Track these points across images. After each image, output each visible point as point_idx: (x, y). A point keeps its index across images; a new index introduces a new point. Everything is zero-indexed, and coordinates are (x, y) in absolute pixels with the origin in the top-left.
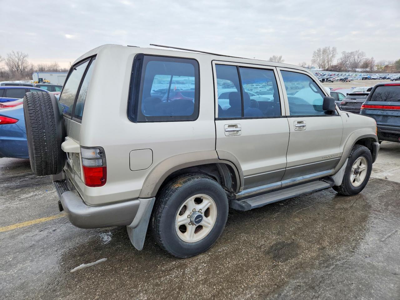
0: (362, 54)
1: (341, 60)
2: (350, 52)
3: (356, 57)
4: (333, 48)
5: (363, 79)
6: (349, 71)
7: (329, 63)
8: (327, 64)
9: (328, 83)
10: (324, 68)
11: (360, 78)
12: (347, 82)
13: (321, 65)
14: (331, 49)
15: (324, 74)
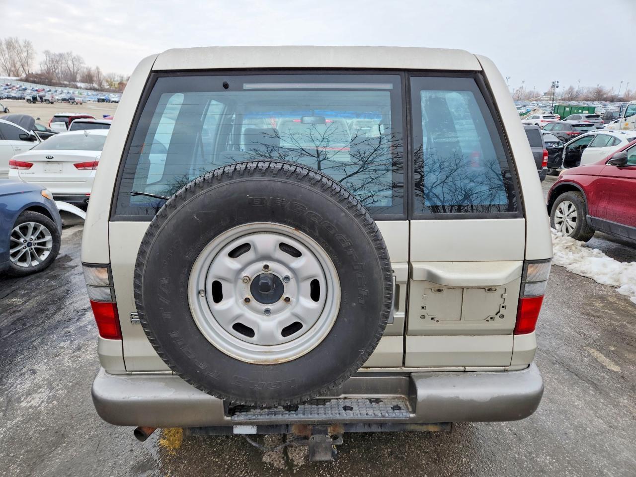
0: (77, 59)
1: (46, 66)
2: (57, 53)
3: (70, 63)
4: (25, 42)
5: (98, 102)
6: (65, 86)
7: (26, 68)
8: (21, 69)
9: (44, 104)
10: (18, 76)
11: (93, 100)
12: (77, 104)
13: (10, 70)
14: (21, 43)
15: (23, 87)
